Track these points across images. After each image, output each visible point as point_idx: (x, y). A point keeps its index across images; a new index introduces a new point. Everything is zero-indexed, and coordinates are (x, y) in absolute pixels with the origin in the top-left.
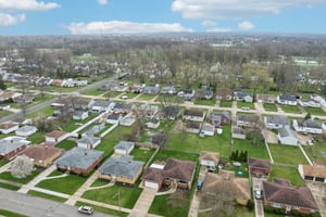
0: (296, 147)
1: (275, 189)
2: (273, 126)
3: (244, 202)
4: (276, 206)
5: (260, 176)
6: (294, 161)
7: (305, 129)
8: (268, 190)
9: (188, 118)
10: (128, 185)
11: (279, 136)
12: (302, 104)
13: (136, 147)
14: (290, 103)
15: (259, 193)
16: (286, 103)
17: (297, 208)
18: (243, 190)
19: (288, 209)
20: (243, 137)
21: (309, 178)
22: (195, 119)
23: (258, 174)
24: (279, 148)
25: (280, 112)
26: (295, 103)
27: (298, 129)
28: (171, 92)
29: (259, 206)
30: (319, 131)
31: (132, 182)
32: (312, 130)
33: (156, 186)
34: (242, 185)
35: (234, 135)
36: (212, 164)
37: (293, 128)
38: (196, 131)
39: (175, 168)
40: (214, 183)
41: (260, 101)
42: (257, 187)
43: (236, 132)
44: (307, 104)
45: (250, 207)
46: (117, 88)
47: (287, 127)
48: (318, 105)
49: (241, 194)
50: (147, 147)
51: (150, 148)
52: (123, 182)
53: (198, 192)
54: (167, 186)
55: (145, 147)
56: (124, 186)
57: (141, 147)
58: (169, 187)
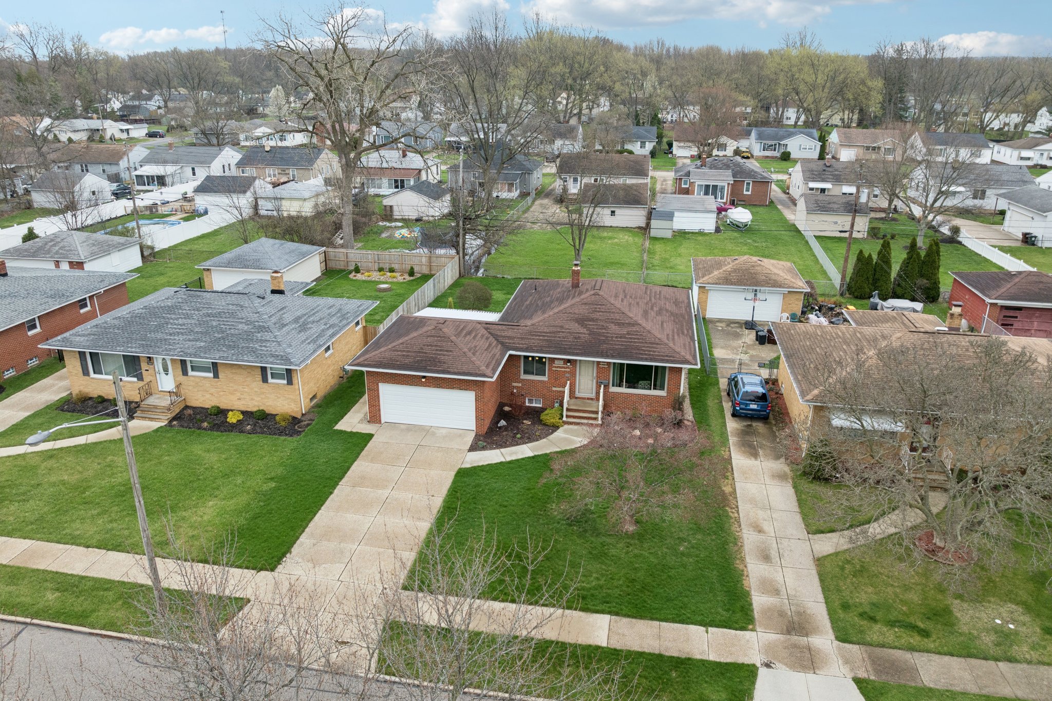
10: (260, 422)
13: (331, 268)
14: (967, 156)
31: (293, 403)
39: (571, 304)
50: (392, 270)
51: (411, 273)
52: (223, 403)
53: (745, 434)
54: (535, 414)
55: (381, 270)
56: (237, 427)
57: (357, 270)
58: (549, 417)
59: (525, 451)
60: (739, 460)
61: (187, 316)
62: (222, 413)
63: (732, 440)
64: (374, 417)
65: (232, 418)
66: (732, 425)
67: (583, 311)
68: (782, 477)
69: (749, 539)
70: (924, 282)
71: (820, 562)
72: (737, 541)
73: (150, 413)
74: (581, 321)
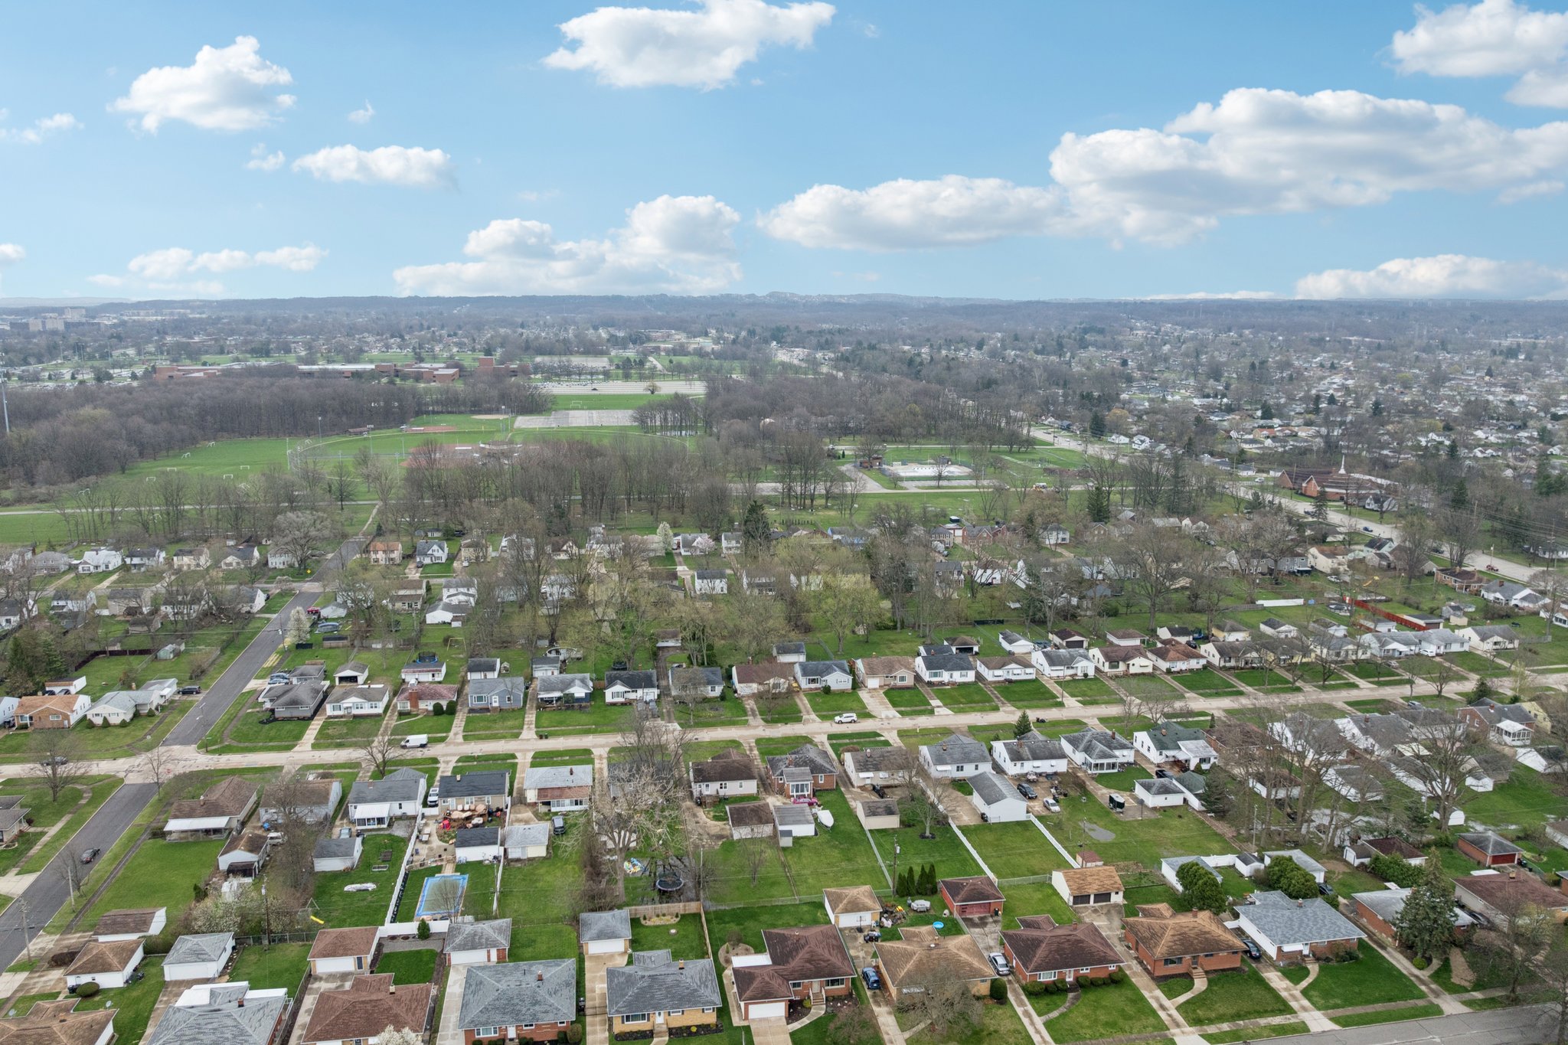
0: (1025, 825)
1: (1036, 943)
2: (949, 770)
3: (984, 988)
4: (1047, 977)
5: (983, 923)
6: (1035, 862)
7: (1029, 767)
8: (1021, 947)
9: (711, 789)
10: (704, 1029)
11: (976, 799)
12: (990, 675)
13: (635, 922)
14: (958, 677)
15: (1001, 961)
16: (945, 676)
17: (1085, 971)
18: (976, 964)
19: (1070, 979)
20: (892, 822)
21: (1081, 899)
22: (734, 788)
23: (975, 917)
24: (989, 837)
25: (943, 716)
26: (970, 676)
27: (1013, 769)
28: (579, 692)
29: (1014, 990)
30: (1061, 766)
31: (710, 1018)
32: (1046, 766)
33: (777, 1010)
34: (967, 951)
35: (870, 823)
36: (867, 919)
37: (998, 769)
38: (767, 830)
39: (803, 954)
40: (910, 966)
41: (873, 683)
42: (989, 948)
43: (872, 812)
44: (1001, 674)
45: (998, 994)
46: (354, 705)
47: (986, 768)
48: (1029, 674)
49: (976, 973)
50: (664, 915)
51: (677, 916)
52: (689, 1023)
53: (874, 996)
54: (800, 1003)
55: (658, 916)
56: (696, 1034)
57: (645, 919)
58: (806, 1004)
59: (805, 1021)
60: (876, 1009)
61: (660, 990)
62: (689, 1027)
63: (871, 1000)
64: (746, 1018)
65: (694, 1029)
66: (869, 993)
67: (807, 956)
68: (889, 1013)
69: (886, 1037)
70: (929, 886)
71: (906, 1040)
72: (883, 1039)
73: (660, 1035)
74: (809, 961)
